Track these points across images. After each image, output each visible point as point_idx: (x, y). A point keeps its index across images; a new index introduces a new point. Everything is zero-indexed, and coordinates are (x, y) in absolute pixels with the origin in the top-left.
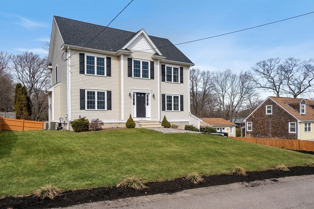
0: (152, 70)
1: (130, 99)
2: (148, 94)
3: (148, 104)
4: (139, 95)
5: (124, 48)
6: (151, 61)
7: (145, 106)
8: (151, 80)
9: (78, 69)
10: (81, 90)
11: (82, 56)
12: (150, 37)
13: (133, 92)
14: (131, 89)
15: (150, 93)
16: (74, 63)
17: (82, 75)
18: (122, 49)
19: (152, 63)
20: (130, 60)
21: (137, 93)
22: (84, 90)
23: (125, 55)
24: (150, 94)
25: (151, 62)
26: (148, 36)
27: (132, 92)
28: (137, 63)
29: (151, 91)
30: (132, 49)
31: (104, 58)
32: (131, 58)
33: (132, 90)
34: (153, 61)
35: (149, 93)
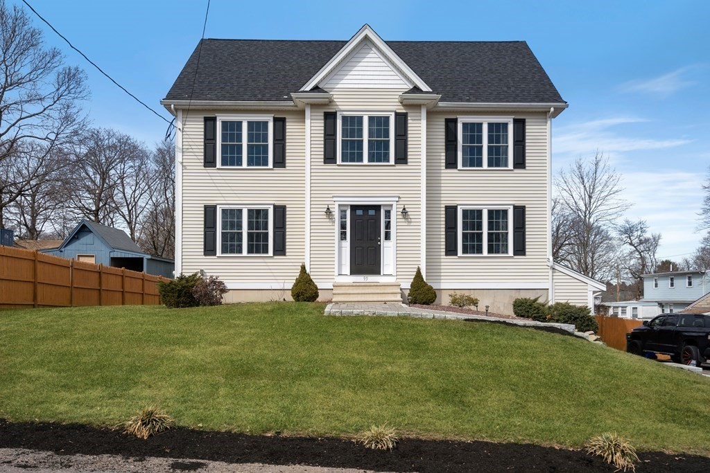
0: (398, 138)
1: (330, 224)
2: (388, 209)
3: (387, 237)
4: (359, 212)
5: (308, 87)
6: (398, 111)
7: (380, 241)
8: (399, 167)
9: (199, 157)
10: (206, 207)
11: (210, 122)
12: (389, 44)
13: (339, 205)
14: (333, 197)
15: (394, 204)
16: (191, 143)
17: (211, 170)
18: (302, 90)
19: (402, 119)
20: (330, 117)
21: (354, 208)
22: (214, 207)
23: (314, 106)
24: (394, 207)
25: (397, 114)
26: (385, 42)
27: (337, 204)
28: (353, 123)
29: (397, 199)
30: (339, 86)
31: (267, 122)
32: (334, 111)
33: (335, 199)
34: (404, 111)
35: (392, 205)
